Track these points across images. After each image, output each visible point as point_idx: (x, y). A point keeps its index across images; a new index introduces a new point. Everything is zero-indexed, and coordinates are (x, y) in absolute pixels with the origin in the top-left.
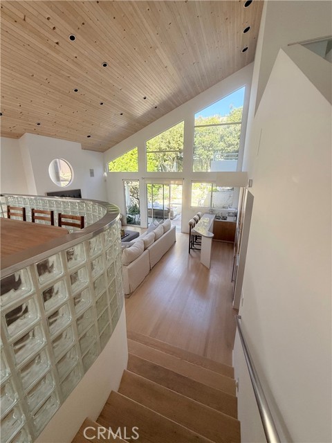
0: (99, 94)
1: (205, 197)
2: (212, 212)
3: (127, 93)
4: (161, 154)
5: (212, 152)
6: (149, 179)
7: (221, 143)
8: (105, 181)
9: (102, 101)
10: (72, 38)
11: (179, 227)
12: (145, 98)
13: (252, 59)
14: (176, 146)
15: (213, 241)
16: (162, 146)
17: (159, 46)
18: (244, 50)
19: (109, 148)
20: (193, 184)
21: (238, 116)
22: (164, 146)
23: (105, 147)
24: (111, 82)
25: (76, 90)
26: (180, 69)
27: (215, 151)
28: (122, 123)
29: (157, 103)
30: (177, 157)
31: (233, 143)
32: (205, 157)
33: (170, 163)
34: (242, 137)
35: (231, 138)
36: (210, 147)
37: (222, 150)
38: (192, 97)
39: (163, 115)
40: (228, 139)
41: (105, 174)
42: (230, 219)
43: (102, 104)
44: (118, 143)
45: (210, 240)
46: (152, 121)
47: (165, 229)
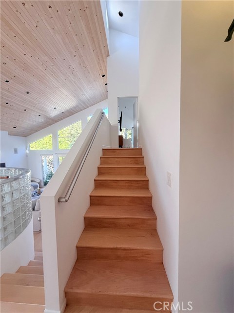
0: (24, 105)
3: (43, 105)
6: (60, 154)
8: (27, 156)
9: (25, 109)
10: (7, 81)
12: (55, 108)
19: (30, 134)
23: (27, 134)
24: (32, 100)
25: (7, 103)
29: (63, 111)
39: (68, 116)
41: (27, 151)
46: (61, 119)
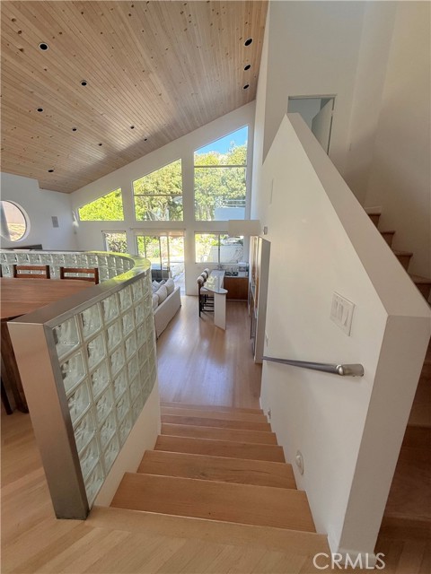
0: (72, 117)
1: (208, 252)
2: (220, 267)
3: (108, 119)
4: (148, 199)
5: (211, 197)
6: (139, 229)
7: (222, 187)
8: (75, 233)
9: (76, 127)
10: (44, 47)
11: (183, 289)
12: (132, 128)
13: (253, 97)
14: (167, 188)
15: (227, 298)
16: (147, 188)
17: (153, 70)
18: (246, 87)
19: (79, 188)
20: (196, 235)
21: (241, 156)
22: (150, 188)
23: (74, 187)
24: (90, 103)
25: (40, 110)
26: (176, 99)
27: (215, 196)
28: (98, 155)
29: (147, 135)
30: (169, 202)
31: (237, 187)
32: (204, 203)
33: (159, 209)
34: (248, 182)
35: (234, 181)
36: (208, 191)
37: (224, 195)
38: (190, 132)
40: (231, 183)
41: (76, 223)
42: (241, 275)
43: (74, 130)
44: (92, 181)
45: (225, 297)
47: (169, 291)
